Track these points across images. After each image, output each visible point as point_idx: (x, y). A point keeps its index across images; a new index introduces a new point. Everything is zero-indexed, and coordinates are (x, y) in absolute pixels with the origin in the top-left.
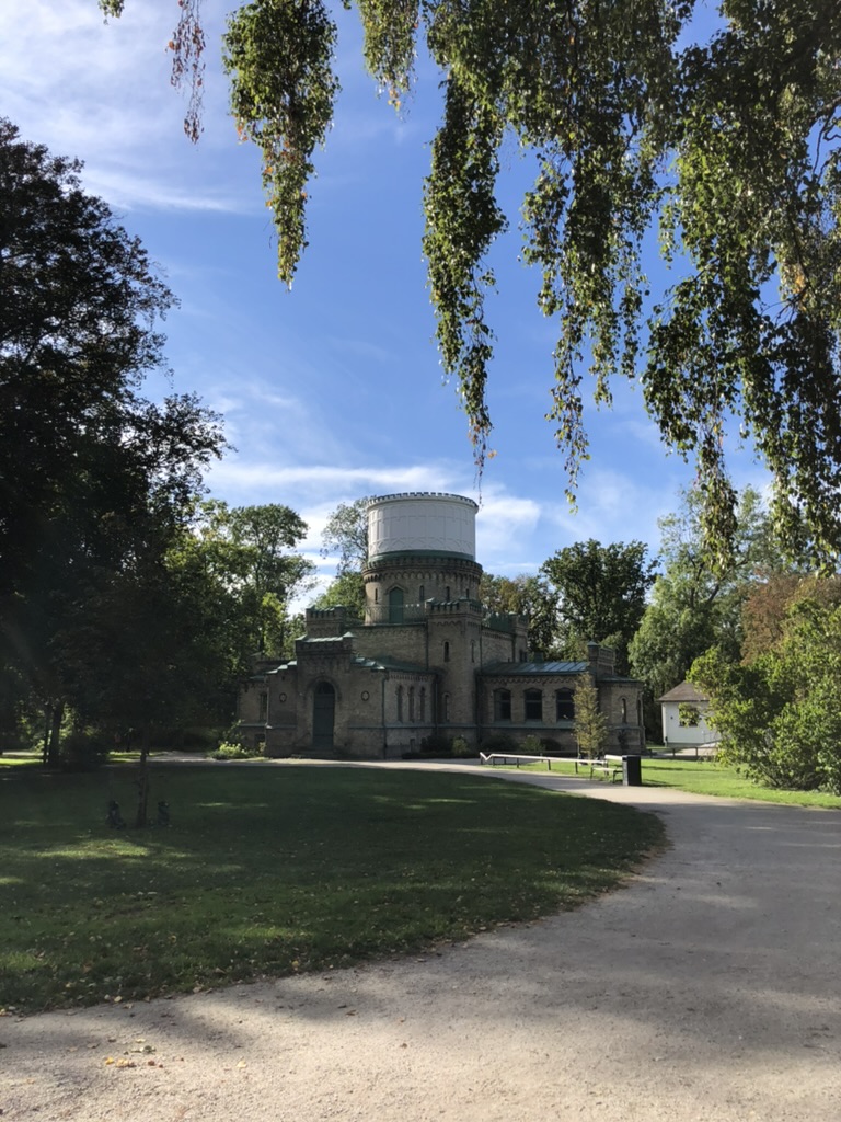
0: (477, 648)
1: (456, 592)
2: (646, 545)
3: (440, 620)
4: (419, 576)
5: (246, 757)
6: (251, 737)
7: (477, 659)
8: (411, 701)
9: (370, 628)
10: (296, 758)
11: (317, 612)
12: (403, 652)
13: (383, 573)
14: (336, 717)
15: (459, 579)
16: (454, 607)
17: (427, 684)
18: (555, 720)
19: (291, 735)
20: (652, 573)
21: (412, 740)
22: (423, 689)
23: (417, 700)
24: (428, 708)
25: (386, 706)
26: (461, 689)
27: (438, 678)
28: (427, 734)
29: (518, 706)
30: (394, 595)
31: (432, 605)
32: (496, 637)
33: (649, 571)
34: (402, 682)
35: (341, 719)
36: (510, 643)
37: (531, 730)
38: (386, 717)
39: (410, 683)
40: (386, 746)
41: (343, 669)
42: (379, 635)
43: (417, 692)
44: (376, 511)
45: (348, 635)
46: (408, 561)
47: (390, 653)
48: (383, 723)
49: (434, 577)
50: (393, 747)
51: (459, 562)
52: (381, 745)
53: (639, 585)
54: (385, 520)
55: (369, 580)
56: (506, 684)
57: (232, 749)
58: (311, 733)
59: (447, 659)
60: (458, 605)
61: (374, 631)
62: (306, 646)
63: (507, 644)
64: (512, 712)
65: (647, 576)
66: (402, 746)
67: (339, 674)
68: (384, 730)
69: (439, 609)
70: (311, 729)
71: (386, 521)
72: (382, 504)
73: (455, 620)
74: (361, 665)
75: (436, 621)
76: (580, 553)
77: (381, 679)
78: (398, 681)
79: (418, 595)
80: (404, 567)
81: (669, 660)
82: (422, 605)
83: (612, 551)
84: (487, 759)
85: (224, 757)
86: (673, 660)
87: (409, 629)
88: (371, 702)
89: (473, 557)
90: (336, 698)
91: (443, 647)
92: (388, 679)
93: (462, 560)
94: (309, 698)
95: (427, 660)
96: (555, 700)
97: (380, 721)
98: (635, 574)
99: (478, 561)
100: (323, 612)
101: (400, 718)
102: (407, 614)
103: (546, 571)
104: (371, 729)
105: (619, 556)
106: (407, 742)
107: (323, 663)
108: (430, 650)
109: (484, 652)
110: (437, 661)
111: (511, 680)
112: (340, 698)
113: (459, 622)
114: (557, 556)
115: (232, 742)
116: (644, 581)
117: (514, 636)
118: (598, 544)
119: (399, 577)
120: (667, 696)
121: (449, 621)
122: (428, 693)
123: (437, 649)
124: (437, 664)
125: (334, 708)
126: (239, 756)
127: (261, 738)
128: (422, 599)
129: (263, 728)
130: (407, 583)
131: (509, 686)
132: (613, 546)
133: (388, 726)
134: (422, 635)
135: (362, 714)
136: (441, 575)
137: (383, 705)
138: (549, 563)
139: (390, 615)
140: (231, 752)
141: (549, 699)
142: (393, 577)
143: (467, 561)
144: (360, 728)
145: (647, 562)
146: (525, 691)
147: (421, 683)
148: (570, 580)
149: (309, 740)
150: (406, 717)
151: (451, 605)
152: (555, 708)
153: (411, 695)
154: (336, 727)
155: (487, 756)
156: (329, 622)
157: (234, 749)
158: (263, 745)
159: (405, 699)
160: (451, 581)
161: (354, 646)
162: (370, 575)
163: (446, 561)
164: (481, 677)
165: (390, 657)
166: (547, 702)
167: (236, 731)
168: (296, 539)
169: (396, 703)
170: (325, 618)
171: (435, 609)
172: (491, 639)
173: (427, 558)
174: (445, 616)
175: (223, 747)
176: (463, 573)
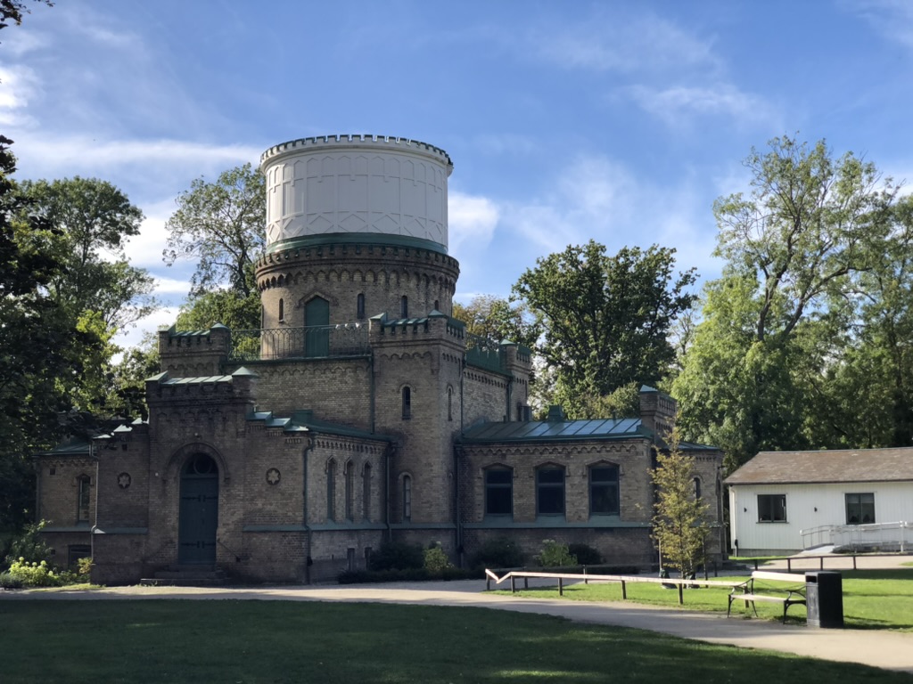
0: (455, 398)
1: (418, 306)
2: (673, 251)
3: (395, 350)
4: (357, 277)
5: (57, 584)
6: (63, 551)
7: (457, 416)
8: (349, 486)
9: (271, 364)
10: (149, 584)
11: (180, 338)
12: (332, 404)
13: (294, 272)
14: (220, 513)
15: (423, 283)
16: (420, 329)
17: (372, 457)
18: (585, 515)
19: (139, 544)
20: (682, 295)
21: (351, 551)
22: (368, 466)
23: (358, 484)
24: (375, 499)
25: (310, 495)
26: (430, 465)
27: (392, 447)
28: (375, 543)
29: (524, 493)
30: (313, 309)
31: (381, 325)
32: (484, 380)
33: (676, 291)
34: (335, 453)
35: (229, 516)
36: (504, 391)
37: (548, 532)
38: (310, 514)
39: (347, 455)
40: (309, 562)
41: (232, 430)
42: (288, 377)
43: (358, 470)
44: (281, 166)
45: (242, 371)
46: (338, 252)
47: (307, 406)
48: (305, 522)
49: (382, 279)
50: (321, 562)
51: (423, 255)
52: (302, 560)
53: (660, 313)
54: (297, 181)
55: (268, 285)
56: (504, 456)
57: (31, 570)
58: (176, 541)
59: (406, 416)
60: (426, 324)
61: (281, 369)
62: (166, 392)
63: (499, 393)
64: (516, 502)
65: (673, 298)
66: (335, 561)
67: (225, 439)
68: (307, 534)
69: (393, 334)
70: (174, 535)
71: (299, 186)
72: (291, 153)
73: (421, 350)
74: (265, 425)
75: (388, 351)
76: (575, 263)
77: (301, 447)
78: (328, 452)
79: (354, 308)
80: (330, 263)
81: (727, 421)
82: (364, 326)
83: (622, 260)
84: (499, 581)
85: (17, 585)
86: (733, 422)
87: (342, 366)
88: (283, 486)
89: (444, 246)
90: (221, 481)
91: (400, 396)
92: (311, 447)
93: (428, 251)
94: (171, 481)
95: (372, 417)
96: (586, 482)
97: (300, 519)
98: (654, 296)
99: (451, 253)
100: (190, 338)
101: (331, 514)
102: (335, 341)
103: (522, 291)
104: (285, 533)
105: (632, 269)
106: (342, 554)
107: (197, 420)
108: (377, 400)
109: (466, 405)
110: (389, 418)
111: (513, 449)
112: (227, 480)
113: (429, 353)
114: (538, 267)
115: (31, 559)
116: (668, 307)
117: (510, 379)
118: (603, 249)
119: (322, 278)
120: (737, 476)
121: (410, 351)
122: (375, 473)
123: (389, 399)
124: (388, 425)
125: (216, 498)
126: (43, 581)
127: (85, 552)
128: (361, 316)
129: (88, 534)
130: (335, 290)
131: (511, 460)
132: (624, 253)
133: (313, 528)
134: (362, 376)
135: (268, 508)
136: (393, 276)
137: (305, 493)
138: (527, 278)
139: (306, 342)
140: (29, 576)
141: (577, 480)
142: (311, 278)
143: (437, 254)
144: (265, 532)
145: (675, 276)
146: (536, 468)
147: (365, 456)
148: (559, 305)
149: (172, 553)
150: (340, 512)
151: (415, 326)
152: (586, 494)
153: (348, 476)
154: (221, 530)
155: (500, 575)
156: (200, 354)
157: (36, 570)
158: (85, 563)
159: (340, 483)
160: (410, 286)
161: (253, 391)
162: (270, 276)
163: (402, 251)
164: (461, 446)
165: (310, 413)
166: (572, 485)
167: (36, 538)
168: (122, 235)
169: (325, 488)
170: (194, 347)
171: (387, 331)
172: (475, 382)
173: (371, 247)
174: (404, 344)
175: (15, 567)
176: (429, 273)
